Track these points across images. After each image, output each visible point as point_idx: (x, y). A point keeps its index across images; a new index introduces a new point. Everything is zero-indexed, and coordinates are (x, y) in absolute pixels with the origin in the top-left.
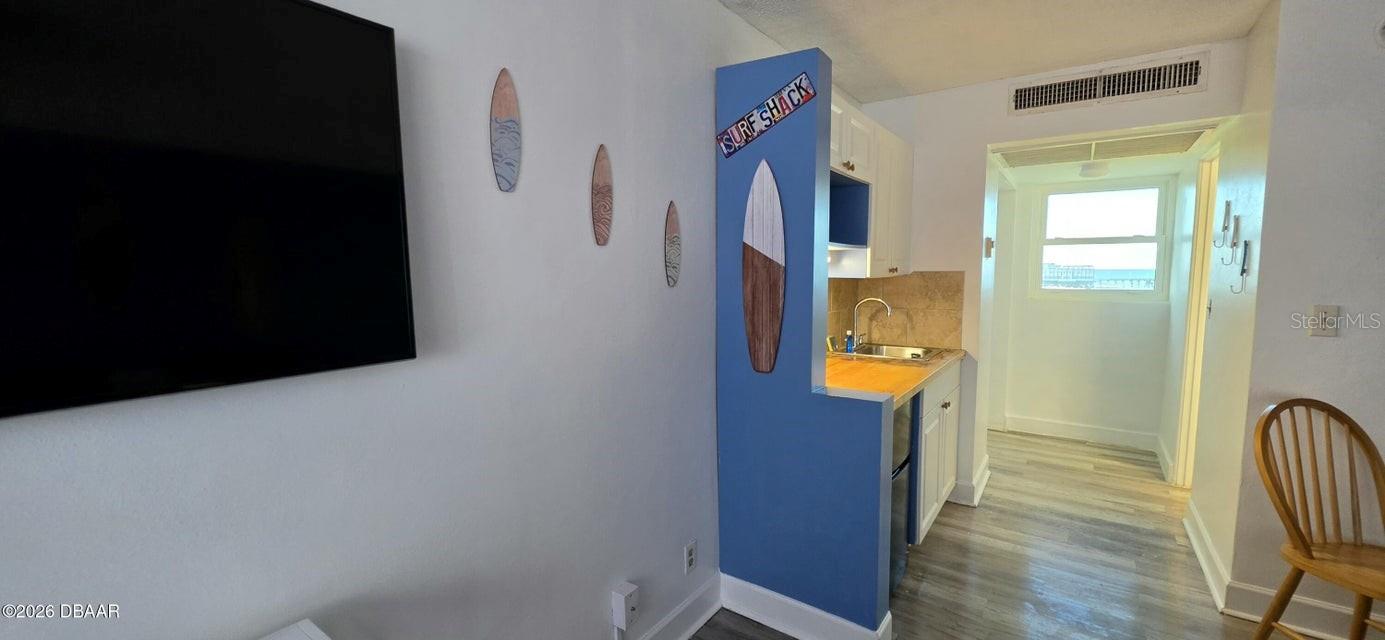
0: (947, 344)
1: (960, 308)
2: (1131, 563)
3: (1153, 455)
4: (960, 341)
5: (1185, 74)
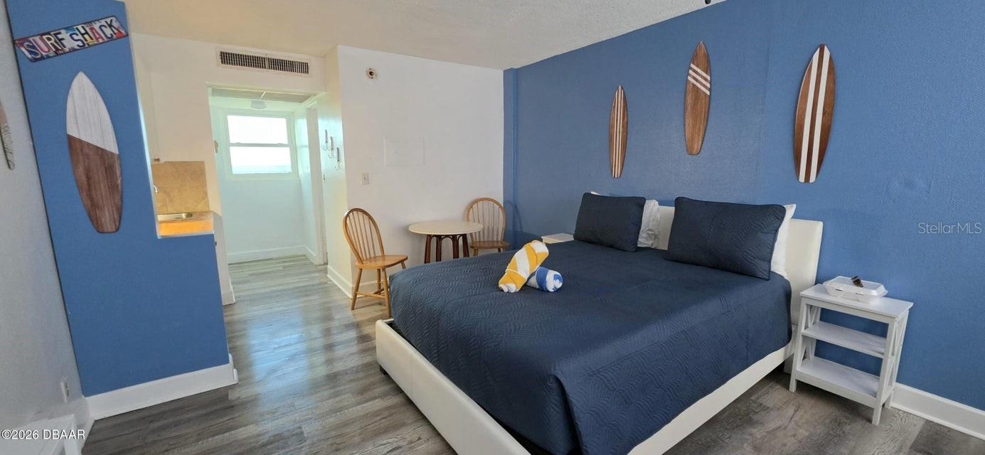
0: (200, 208)
1: (204, 185)
2: (317, 297)
3: (305, 256)
4: (209, 206)
5: (303, 68)
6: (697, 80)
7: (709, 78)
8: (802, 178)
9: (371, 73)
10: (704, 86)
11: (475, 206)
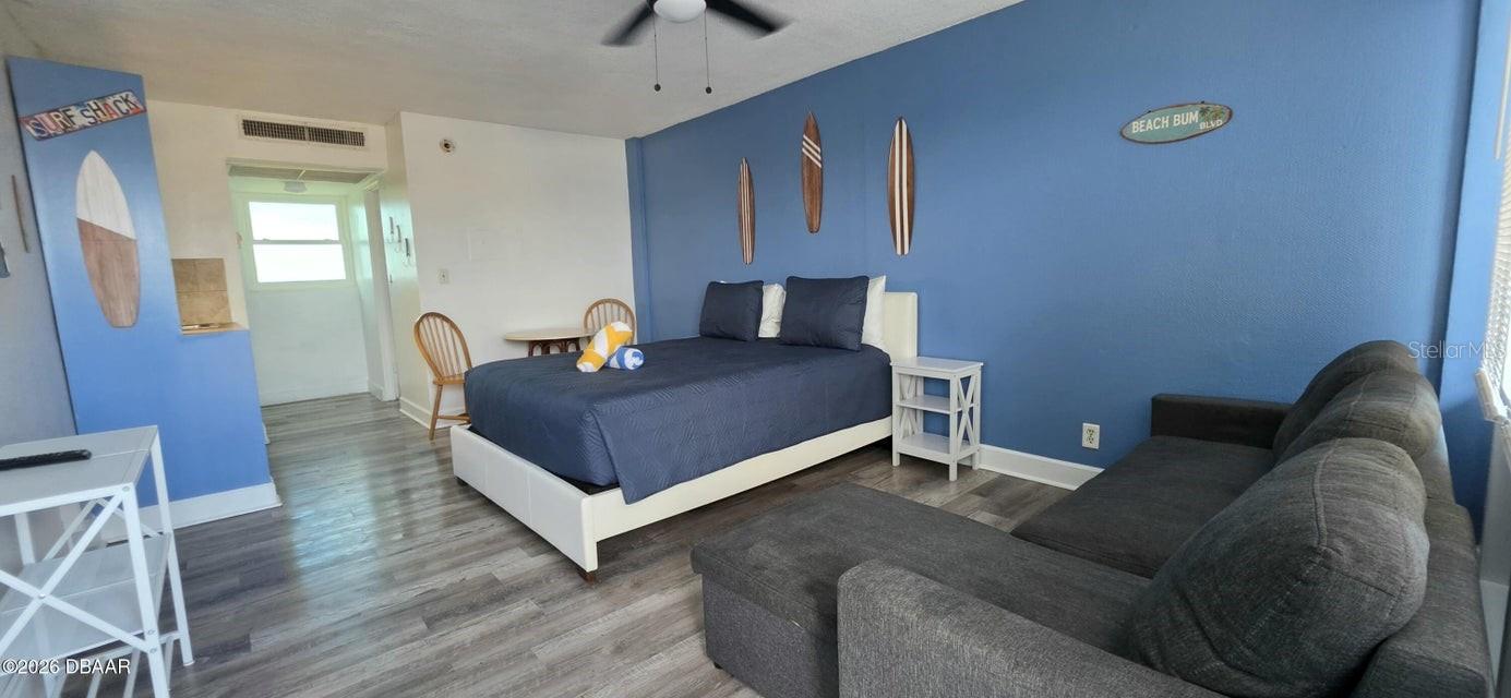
0: (219, 317)
1: (223, 288)
4: (230, 316)
5: (357, 139)
6: (810, 152)
7: (819, 150)
8: (899, 252)
9: (446, 145)
10: (817, 159)
11: (595, 310)
